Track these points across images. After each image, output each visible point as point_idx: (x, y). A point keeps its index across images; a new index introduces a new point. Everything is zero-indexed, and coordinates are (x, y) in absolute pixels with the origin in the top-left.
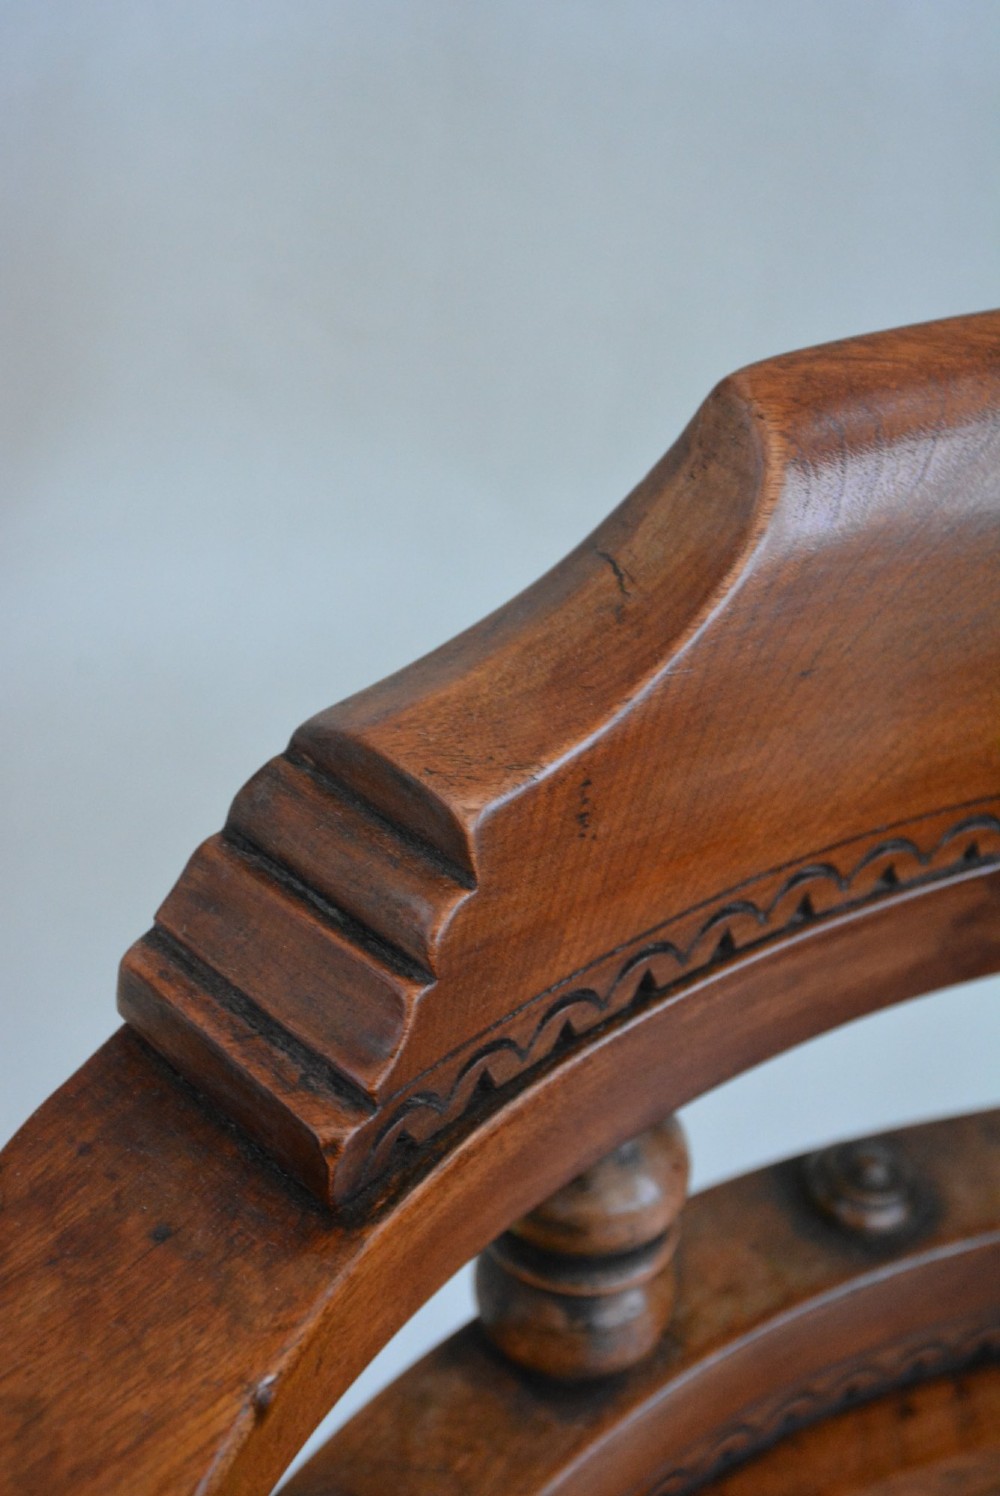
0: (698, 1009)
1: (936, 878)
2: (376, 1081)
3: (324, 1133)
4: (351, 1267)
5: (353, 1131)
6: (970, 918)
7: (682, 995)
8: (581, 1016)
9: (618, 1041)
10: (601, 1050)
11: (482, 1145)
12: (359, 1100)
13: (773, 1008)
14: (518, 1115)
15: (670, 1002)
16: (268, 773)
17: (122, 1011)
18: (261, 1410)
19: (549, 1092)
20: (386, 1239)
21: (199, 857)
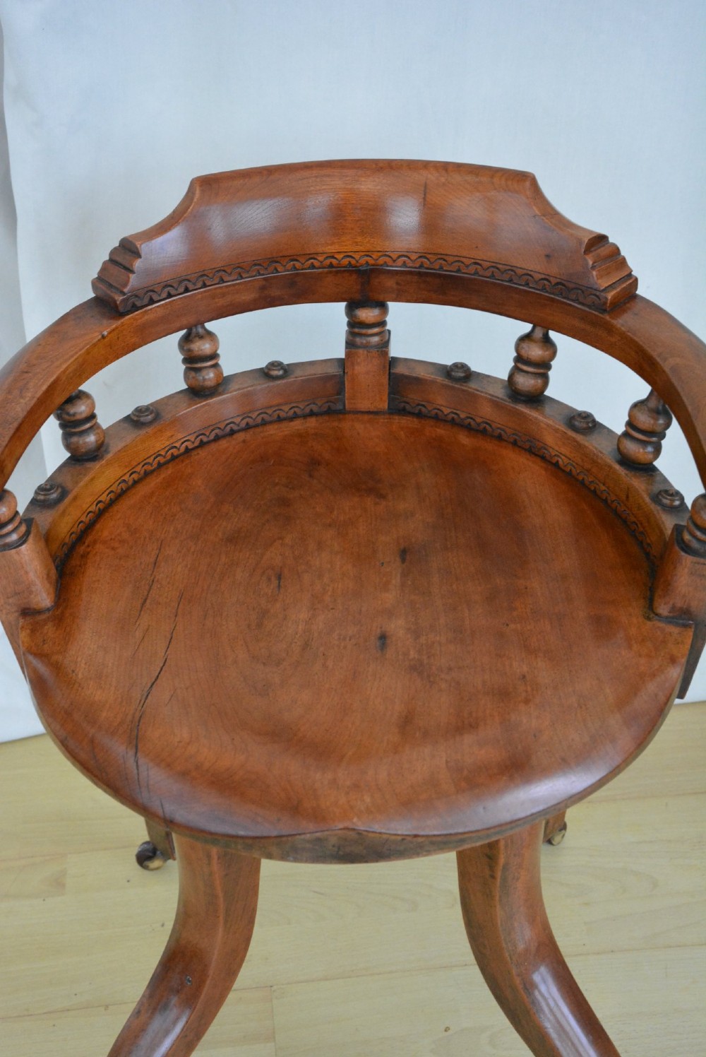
0: (200, 296)
1: (252, 277)
2: (126, 290)
3: (116, 298)
4: (122, 320)
5: (121, 298)
6: (263, 288)
7: (195, 292)
8: (173, 292)
9: (181, 298)
10: (177, 299)
11: (151, 309)
12: (124, 294)
13: (221, 302)
14: (158, 307)
15: (192, 293)
16: (115, 249)
17: (94, 293)
18: (103, 337)
19: (166, 304)
20: (130, 319)
21: (105, 263)
